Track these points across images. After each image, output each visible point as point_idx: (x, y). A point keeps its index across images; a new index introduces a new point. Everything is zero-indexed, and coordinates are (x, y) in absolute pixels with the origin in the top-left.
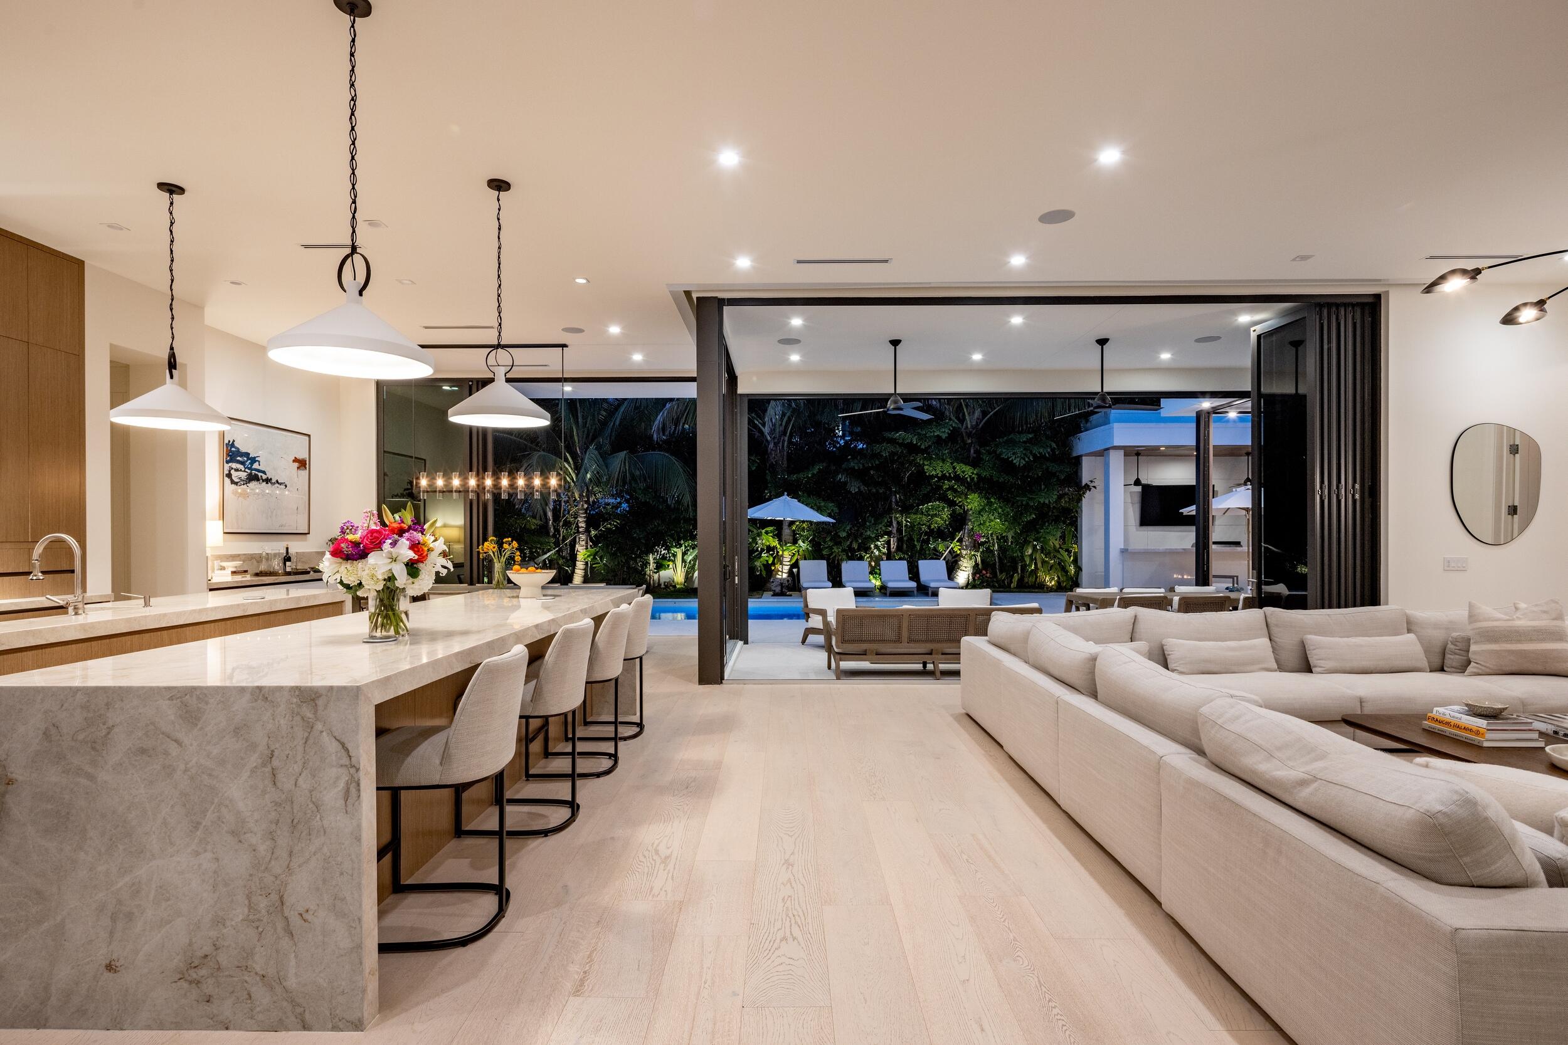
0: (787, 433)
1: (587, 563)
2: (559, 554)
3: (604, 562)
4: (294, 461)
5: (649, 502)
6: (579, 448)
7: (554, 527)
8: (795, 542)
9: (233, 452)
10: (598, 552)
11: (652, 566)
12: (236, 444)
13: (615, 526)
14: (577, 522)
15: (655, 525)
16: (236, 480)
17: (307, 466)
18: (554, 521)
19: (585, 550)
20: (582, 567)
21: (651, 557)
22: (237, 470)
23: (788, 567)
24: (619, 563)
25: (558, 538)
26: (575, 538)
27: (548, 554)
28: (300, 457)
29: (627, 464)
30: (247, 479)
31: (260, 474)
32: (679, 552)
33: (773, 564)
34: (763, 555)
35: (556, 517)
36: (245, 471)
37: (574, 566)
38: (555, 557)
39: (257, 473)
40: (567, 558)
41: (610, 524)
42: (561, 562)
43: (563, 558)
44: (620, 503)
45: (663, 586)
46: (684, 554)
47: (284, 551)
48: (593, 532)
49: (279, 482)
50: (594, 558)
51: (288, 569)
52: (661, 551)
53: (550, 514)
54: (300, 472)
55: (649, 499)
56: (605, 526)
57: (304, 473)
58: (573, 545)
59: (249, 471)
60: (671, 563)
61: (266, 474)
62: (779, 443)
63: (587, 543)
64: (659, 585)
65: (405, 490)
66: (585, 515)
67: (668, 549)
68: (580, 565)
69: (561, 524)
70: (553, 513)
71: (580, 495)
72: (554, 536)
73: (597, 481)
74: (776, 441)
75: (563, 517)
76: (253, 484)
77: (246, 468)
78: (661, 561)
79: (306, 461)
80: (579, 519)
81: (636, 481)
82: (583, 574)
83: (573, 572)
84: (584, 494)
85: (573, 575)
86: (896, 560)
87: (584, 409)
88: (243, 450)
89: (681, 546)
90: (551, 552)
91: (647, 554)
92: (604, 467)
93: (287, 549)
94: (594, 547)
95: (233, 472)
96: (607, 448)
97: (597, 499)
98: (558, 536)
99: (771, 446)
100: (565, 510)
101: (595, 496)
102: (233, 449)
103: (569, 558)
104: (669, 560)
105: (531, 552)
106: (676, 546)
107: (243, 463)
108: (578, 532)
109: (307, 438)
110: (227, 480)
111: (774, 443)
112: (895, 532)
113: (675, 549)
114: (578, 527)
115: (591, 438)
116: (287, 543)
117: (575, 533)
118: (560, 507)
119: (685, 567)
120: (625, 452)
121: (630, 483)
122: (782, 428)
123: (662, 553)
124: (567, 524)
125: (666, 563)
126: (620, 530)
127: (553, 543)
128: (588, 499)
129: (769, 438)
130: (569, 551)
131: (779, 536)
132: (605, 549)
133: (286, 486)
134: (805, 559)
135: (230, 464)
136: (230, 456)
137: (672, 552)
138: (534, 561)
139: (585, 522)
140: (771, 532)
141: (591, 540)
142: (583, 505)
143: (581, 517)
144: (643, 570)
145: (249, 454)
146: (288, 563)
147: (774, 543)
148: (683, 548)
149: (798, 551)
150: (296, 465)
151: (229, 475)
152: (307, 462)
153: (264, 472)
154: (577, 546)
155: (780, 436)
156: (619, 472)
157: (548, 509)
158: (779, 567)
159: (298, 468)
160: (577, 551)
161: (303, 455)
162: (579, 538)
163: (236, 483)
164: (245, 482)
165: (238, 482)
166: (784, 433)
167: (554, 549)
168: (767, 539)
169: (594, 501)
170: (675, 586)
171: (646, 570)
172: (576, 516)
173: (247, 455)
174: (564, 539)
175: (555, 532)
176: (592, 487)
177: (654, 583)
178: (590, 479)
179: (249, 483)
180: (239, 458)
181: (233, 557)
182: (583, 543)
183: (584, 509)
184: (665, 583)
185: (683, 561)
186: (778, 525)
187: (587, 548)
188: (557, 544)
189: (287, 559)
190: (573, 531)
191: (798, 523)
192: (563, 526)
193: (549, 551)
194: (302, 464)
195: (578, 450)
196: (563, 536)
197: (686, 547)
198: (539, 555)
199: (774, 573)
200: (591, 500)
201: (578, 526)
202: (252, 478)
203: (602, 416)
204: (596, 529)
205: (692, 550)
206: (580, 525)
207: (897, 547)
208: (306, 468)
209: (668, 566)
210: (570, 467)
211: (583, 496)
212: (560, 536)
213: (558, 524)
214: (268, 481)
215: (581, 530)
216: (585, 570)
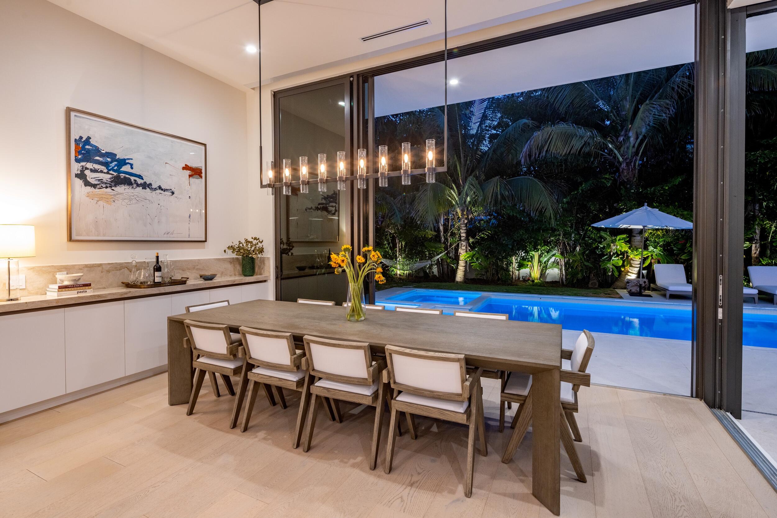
0: (639, 153)
1: (466, 262)
2: (448, 255)
3: (480, 261)
4: (184, 168)
5: (516, 216)
6: (462, 181)
7: (444, 236)
8: (646, 248)
9: (88, 151)
10: (475, 254)
11: (515, 265)
12: (92, 141)
13: (487, 235)
14: (460, 233)
15: (520, 234)
16: (93, 182)
17: (203, 175)
18: (445, 232)
19: (465, 253)
20: (463, 265)
21: (514, 259)
22: (94, 171)
23: (637, 269)
24: (490, 263)
25: (447, 245)
26: (458, 244)
27: (440, 255)
28: (194, 164)
29: (499, 187)
30: (112, 182)
31: (132, 178)
32: (536, 255)
33: (623, 266)
34: (613, 258)
35: (446, 231)
36: (108, 173)
37: (458, 264)
38: (445, 257)
39: (127, 176)
40: (452, 258)
41: (483, 234)
42: (449, 261)
43: (450, 258)
44: (490, 219)
45: (521, 279)
46: (540, 256)
47: (155, 260)
48: (471, 240)
49: (163, 188)
50: (472, 259)
51: (157, 280)
52: (522, 254)
53: (441, 228)
54: (192, 180)
55: (516, 213)
56: (480, 235)
57: (198, 183)
58: (457, 249)
59: (115, 174)
60: (530, 263)
61: (142, 179)
62: (631, 162)
63: (466, 248)
64: (519, 278)
65: (319, 204)
66: (465, 228)
67: (527, 252)
68: (462, 263)
69: (449, 234)
70: (444, 227)
71: (462, 214)
72: (444, 243)
73: (474, 203)
74: (628, 161)
75: (450, 230)
76: (121, 189)
77: (110, 170)
78: (522, 262)
79: (201, 170)
80: (461, 231)
81: (505, 200)
82: (464, 270)
83: (457, 268)
84: (465, 213)
85: (457, 270)
86: (763, 265)
87: (465, 151)
88: (104, 149)
89: (538, 251)
90: (442, 254)
91: (511, 256)
92: (481, 190)
93: (157, 257)
94: (472, 250)
95: (87, 172)
96: (483, 177)
97: (474, 217)
98: (447, 243)
99: (624, 165)
100: (451, 225)
101: (472, 214)
102: (87, 147)
103: (454, 258)
104: (528, 261)
105: (430, 254)
106: (534, 250)
107: (106, 164)
108: (460, 240)
109: (203, 148)
110: (79, 182)
111: (627, 163)
112: (758, 238)
113: (533, 253)
114: (460, 237)
115: (469, 172)
116: (157, 251)
117: (458, 241)
118: (448, 223)
119: (540, 266)
120: (497, 177)
121: (501, 203)
122: (634, 150)
123: (522, 255)
124: (453, 234)
125: (525, 263)
126: (491, 238)
127: (443, 248)
128: (468, 216)
129: (621, 159)
130: (454, 253)
131: (629, 242)
132: (480, 252)
133: (173, 193)
134: (659, 262)
135: (83, 164)
136: (83, 154)
137: (531, 255)
138: (431, 260)
139: (466, 233)
140: (623, 239)
141: (470, 246)
142: (464, 221)
143: (463, 229)
144: (508, 267)
145: (116, 155)
146: (157, 274)
147: (625, 248)
148: (540, 252)
149: (652, 255)
150: (188, 172)
151: (81, 176)
152: (203, 171)
153: (140, 177)
154: (460, 250)
155: (632, 157)
156: (493, 193)
157: (440, 224)
158: (628, 268)
159: (190, 176)
160: (460, 253)
161: (198, 163)
162: (461, 244)
163: (94, 186)
164: (108, 185)
165: (97, 185)
166: (637, 153)
167: (444, 251)
168: (621, 245)
169: (471, 218)
170: (533, 281)
171: (510, 267)
172: (459, 229)
173: (112, 155)
174: (451, 245)
175: (445, 240)
176: (471, 208)
177: (515, 278)
178: (470, 202)
179: (115, 186)
180: (97, 158)
181: (68, 269)
182: (464, 248)
183: (465, 224)
184: (523, 277)
185: (540, 261)
186: (629, 232)
187: (466, 252)
188: (446, 248)
189: (158, 268)
190: (457, 239)
191: (650, 231)
192: (450, 236)
193: (441, 253)
194: (196, 172)
195: (461, 181)
196: (450, 243)
197: (541, 251)
198: (435, 256)
199: (623, 273)
200: (470, 217)
201: (461, 235)
202: (117, 181)
203: (478, 155)
204: (473, 238)
205: (546, 254)
206: (462, 235)
207: (760, 252)
208: (201, 177)
209: (527, 265)
210: (456, 193)
211: (464, 215)
212: (448, 242)
213: (447, 235)
214: (145, 186)
215: (462, 238)
216: (465, 266)
